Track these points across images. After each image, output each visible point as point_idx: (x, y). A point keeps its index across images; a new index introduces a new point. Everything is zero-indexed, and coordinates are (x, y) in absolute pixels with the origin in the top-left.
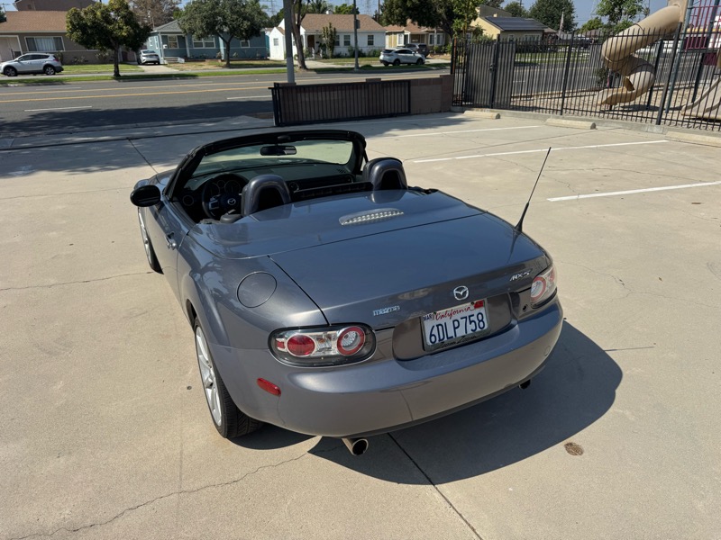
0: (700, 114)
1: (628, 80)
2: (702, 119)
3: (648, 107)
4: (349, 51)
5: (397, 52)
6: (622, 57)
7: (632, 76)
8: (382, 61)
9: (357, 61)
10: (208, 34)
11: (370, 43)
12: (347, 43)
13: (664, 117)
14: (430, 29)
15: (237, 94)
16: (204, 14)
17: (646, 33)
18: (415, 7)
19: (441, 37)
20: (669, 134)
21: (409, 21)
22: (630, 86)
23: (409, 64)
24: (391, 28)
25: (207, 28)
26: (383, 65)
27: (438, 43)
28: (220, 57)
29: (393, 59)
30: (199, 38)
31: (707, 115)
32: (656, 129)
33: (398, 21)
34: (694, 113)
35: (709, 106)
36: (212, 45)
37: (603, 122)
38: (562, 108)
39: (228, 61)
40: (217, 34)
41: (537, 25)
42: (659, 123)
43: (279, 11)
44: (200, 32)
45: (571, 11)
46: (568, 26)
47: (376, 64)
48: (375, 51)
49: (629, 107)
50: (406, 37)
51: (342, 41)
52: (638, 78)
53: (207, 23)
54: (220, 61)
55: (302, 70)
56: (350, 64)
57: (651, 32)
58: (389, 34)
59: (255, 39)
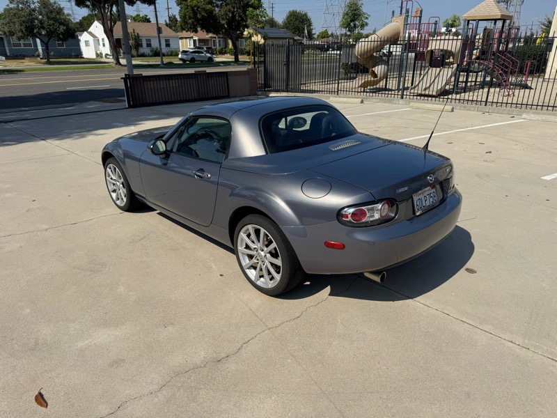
0: (419, 92)
1: (374, 72)
2: (421, 95)
3: (386, 89)
4: (151, 51)
5: (192, 52)
6: (368, 55)
7: (376, 68)
8: (181, 59)
9: (162, 59)
10: (28, 36)
11: (168, 45)
12: (149, 45)
13: (405, 93)
14: (215, 36)
16: (23, 19)
17: (382, 40)
18: (203, 18)
19: (221, 42)
20: (412, 104)
21: (199, 29)
22: (375, 76)
23: (202, 61)
24: (184, 34)
25: (26, 30)
26: (181, 62)
27: (220, 46)
28: (39, 56)
29: (189, 57)
30: (19, 39)
31: (423, 93)
32: (401, 101)
33: (191, 28)
34: (416, 92)
35: (424, 87)
36: (30, 45)
37: (367, 99)
38: (338, 90)
39: (48, 58)
40: (34, 36)
41: (289, 34)
42: (402, 98)
43: (81, 18)
44: (20, 34)
45: (310, 25)
46: (310, 36)
47: (176, 61)
48: (172, 52)
49: (373, 89)
50: (195, 41)
51: (144, 44)
52: (379, 69)
53: (26, 27)
54: (39, 59)
55: (118, 66)
56: (156, 61)
57: (386, 39)
58: (181, 38)
59: (70, 40)
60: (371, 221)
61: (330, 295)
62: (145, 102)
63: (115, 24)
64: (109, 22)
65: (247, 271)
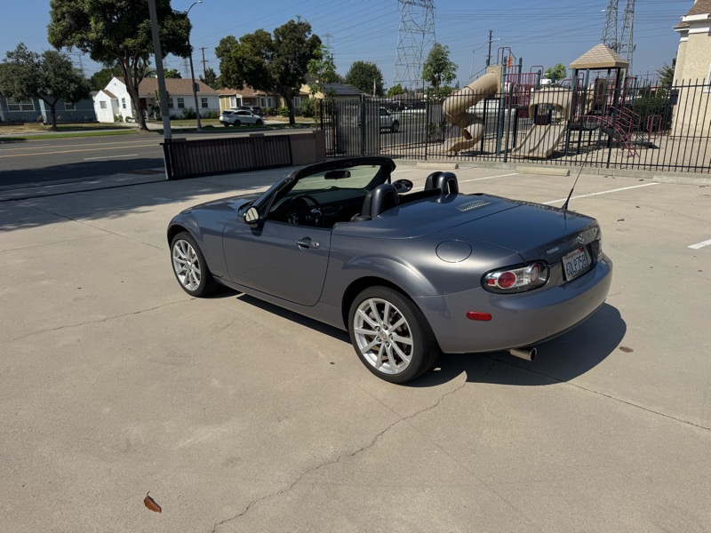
0: (526, 155)
1: (466, 130)
2: (528, 158)
3: (482, 152)
4: (184, 113)
5: (236, 113)
6: (458, 113)
7: (469, 128)
8: (222, 122)
9: (199, 122)
10: (29, 96)
11: (205, 105)
12: (181, 106)
13: (509, 156)
14: (263, 93)
15: (92, 154)
16: (24, 76)
17: (475, 93)
18: (251, 73)
19: (272, 100)
20: (518, 168)
21: (245, 85)
22: (468, 135)
23: (249, 124)
24: (227, 91)
25: (27, 90)
26: (223, 126)
27: (270, 105)
28: (42, 121)
29: (233, 119)
30: (18, 101)
31: (531, 155)
32: (504, 166)
33: (235, 84)
34: (522, 154)
35: (532, 147)
36: (31, 108)
37: (462, 163)
38: (426, 154)
39: (55, 124)
40: (37, 97)
41: (355, 90)
42: (505, 161)
43: (93, 75)
44: (20, 94)
45: (380, 79)
46: (380, 92)
47: (217, 125)
48: (210, 113)
49: (469, 152)
50: (238, 100)
51: (175, 103)
52: (474, 129)
53: (27, 86)
54: (42, 124)
55: (144, 131)
56: (192, 124)
57: (479, 93)
58: (222, 97)
59: (83, 102)
60: (521, 287)
61: (467, 381)
62: (189, 172)
63: (141, 80)
64: (133, 79)
65: (366, 356)
